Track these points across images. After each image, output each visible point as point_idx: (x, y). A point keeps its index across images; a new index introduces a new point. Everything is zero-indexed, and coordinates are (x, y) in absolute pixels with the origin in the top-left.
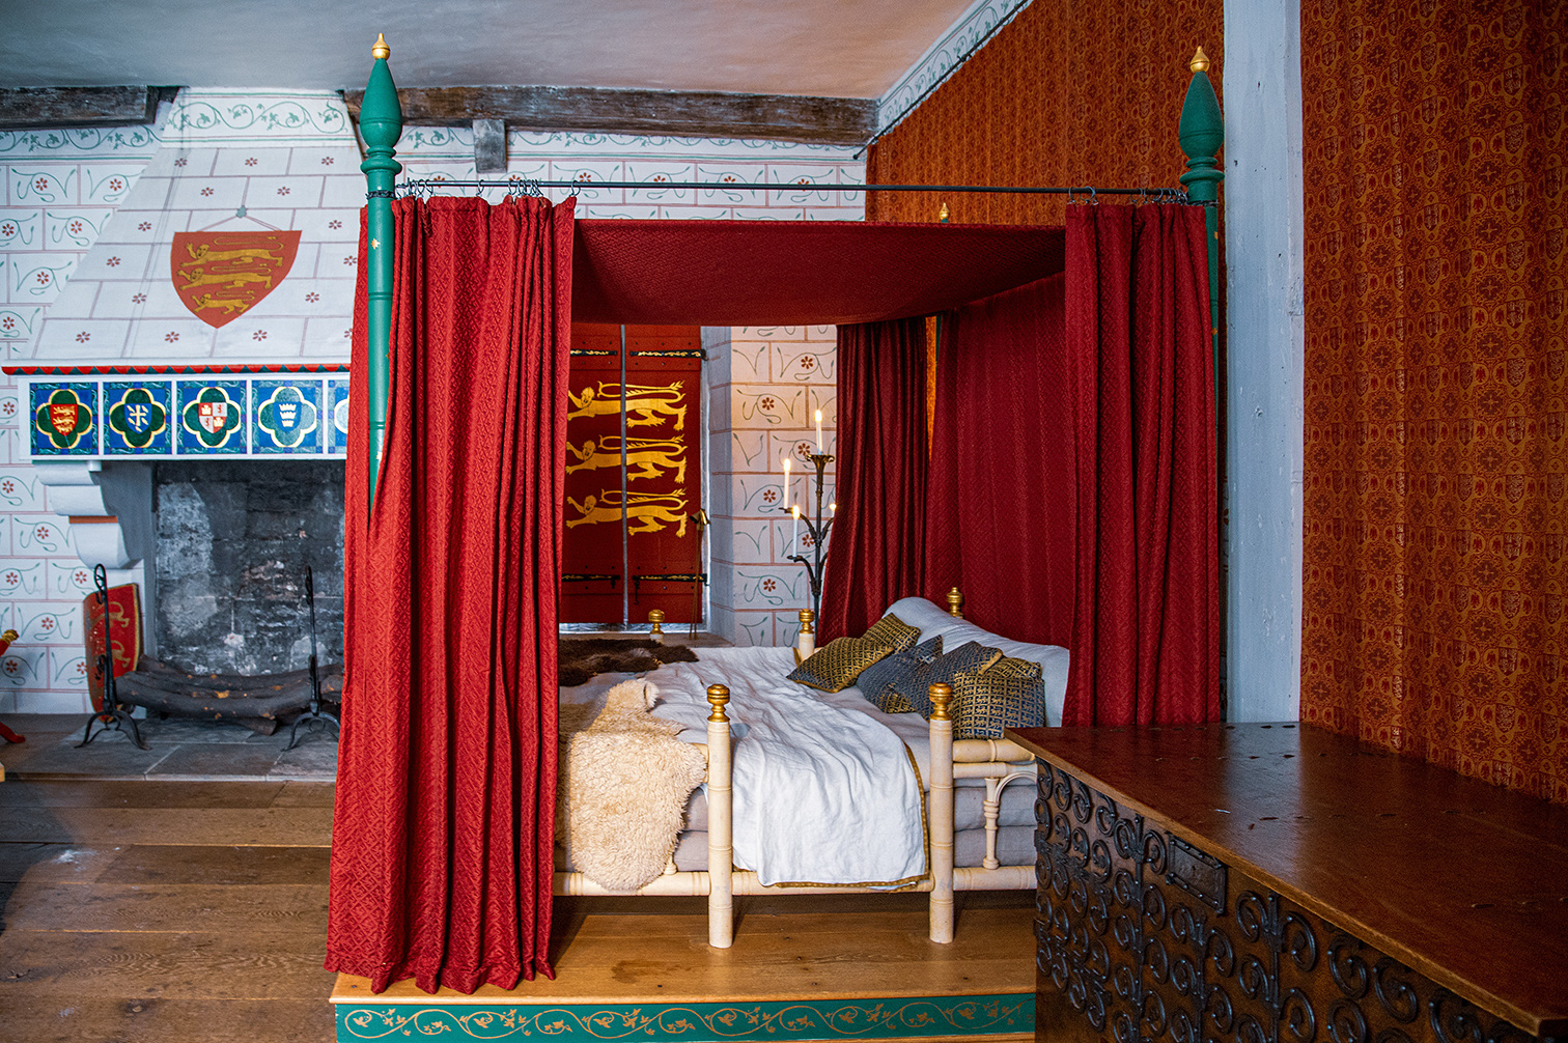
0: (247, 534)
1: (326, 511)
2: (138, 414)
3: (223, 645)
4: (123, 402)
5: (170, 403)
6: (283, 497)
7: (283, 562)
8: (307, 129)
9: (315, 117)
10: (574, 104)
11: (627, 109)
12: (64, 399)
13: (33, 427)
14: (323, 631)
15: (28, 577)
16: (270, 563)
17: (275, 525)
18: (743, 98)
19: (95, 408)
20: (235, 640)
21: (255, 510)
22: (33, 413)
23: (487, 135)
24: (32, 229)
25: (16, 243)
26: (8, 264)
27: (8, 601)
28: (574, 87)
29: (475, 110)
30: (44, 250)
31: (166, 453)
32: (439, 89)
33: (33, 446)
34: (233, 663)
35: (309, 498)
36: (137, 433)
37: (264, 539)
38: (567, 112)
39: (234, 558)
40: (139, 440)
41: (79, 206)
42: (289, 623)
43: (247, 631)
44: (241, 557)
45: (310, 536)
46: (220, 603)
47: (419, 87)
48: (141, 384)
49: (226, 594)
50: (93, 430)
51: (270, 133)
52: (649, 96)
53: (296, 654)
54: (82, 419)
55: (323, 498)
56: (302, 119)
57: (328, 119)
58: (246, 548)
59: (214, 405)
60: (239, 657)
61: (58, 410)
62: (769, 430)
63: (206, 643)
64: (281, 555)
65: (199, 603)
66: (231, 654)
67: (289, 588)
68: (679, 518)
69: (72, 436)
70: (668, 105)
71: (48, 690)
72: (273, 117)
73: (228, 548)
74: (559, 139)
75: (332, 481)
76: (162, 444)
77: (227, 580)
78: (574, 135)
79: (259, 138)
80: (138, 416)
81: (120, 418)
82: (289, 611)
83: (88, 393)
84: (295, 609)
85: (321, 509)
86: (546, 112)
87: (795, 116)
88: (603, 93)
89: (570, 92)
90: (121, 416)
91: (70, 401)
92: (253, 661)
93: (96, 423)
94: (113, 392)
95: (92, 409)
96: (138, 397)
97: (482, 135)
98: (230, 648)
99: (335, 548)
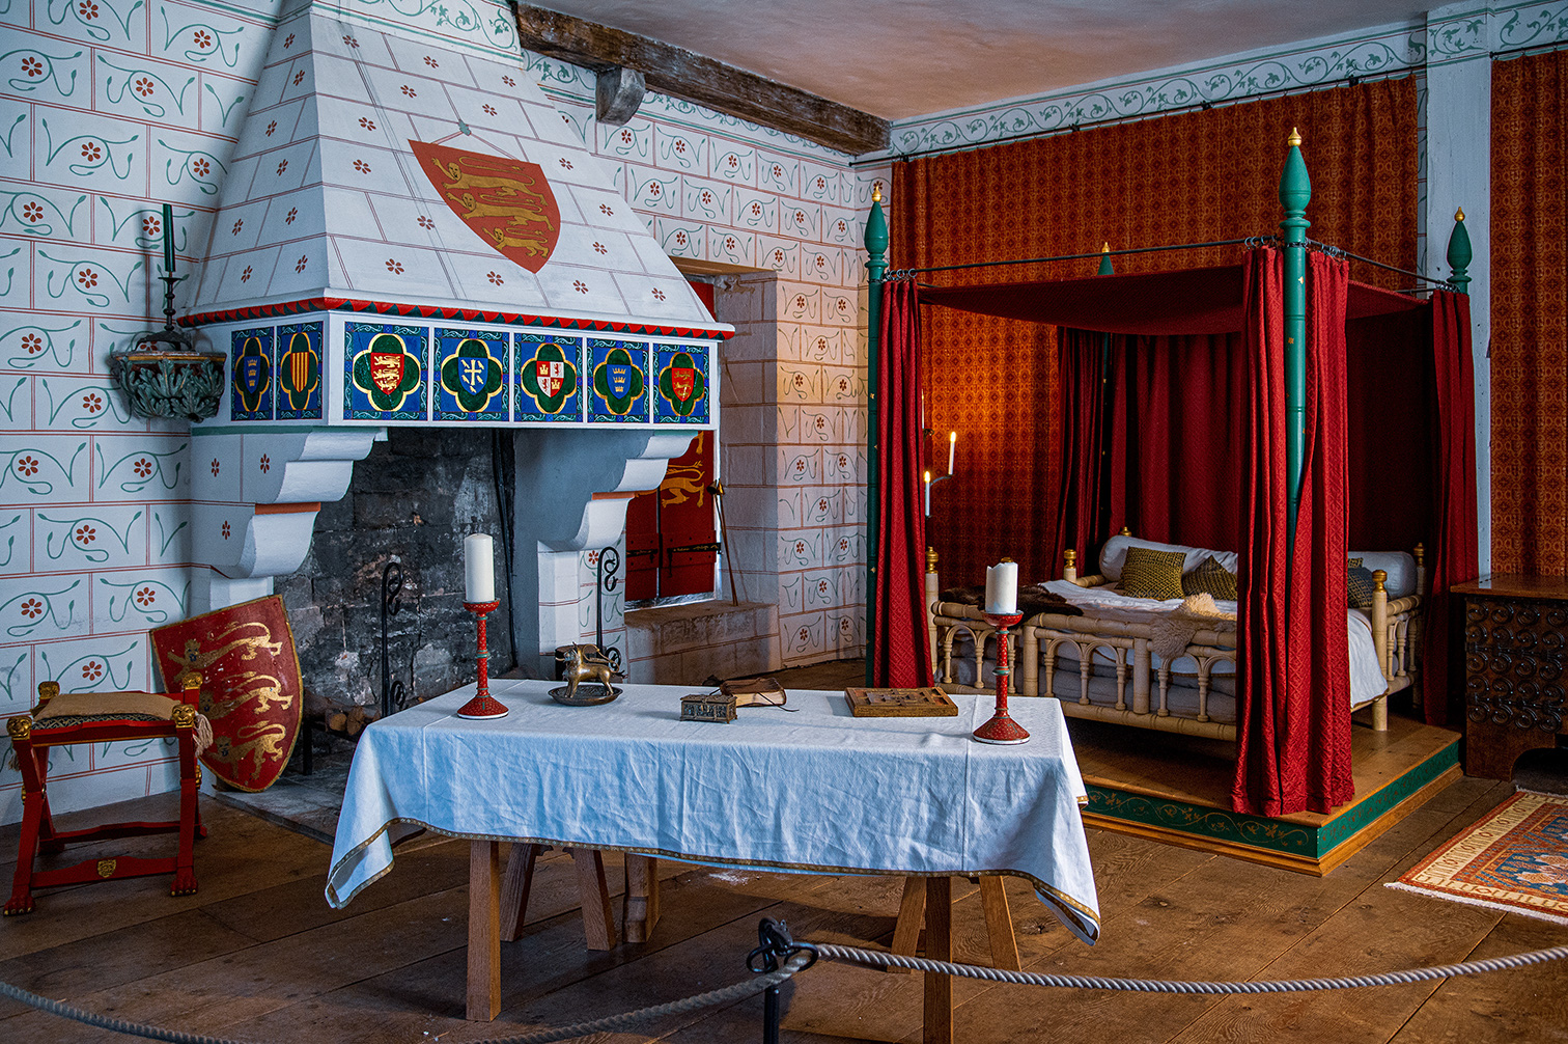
0: (355, 522)
1: (440, 490)
2: (473, 371)
3: (334, 668)
4: (456, 355)
5: (508, 359)
6: (393, 475)
7: (398, 555)
8: (477, 36)
9: (486, 23)
10: (706, 74)
11: (743, 90)
12: (387, 347)
13: (347, 382)
14: (447, 635)
15: (59, 604)
16: (382, 558)
17: (387, 509)
18: (815, 100)
19: (424, 360)
20: (348, 660)
21: (362, 492)
22: (348, 363)
23: (632, 86)
24: (74, 74)
25: (45, 91)
26: (33, 121)
27: (25, 644)
28: (706, 57)
29: (629, 59)
30: (93, 111)
31: (502, 420)
32: (602, 27)
33: (346, 407)
34: (344, 689)
35: (421, 476)
36: (471, 395)
37: (375, 528)
38: (700, 81)
39: (342, 553)
40: (473, 402)
41: (148, 56)
42: (409, 629)
43: (362, 647)
44: (350, 553)
45: (425, 522)
46: (327, 614)
47: (585, 20)
48: (476, 333)
49: (337, 601)
50: (421, 388)
51: (439, 29)
52: (757, 80)
53: (419, 667)
54: (409, 373)
55: (435, 475)
56: (472, 21)
57: (498, 30)
58: (355, 540)
59: (553, 364)
60: (352, 682)
61: (380, 361)
62: (800, 405)
63: (314, 668)
64: (396, 547)
65: (300, 617)
66: (343, 679)
67: (408, 587)
68: (698, 489)
69: (396, 394)
70: (770, 93)
71: (92, 771)
72: (443, 11)
73: (333, 542)
74: (661, 101)
75: (444, 455)
76: (498, 409)
77: (337, 584)
78: (672, 99)
79: (428, 33)
80: (473, 372)
81: (452, 374)
82: (409, 615)
83: (416, 340)
84: (415, 613)
85: (434, 489)
86: (685, 76)
87: (845, 124)
88: (727, 69)
89: (703, 61)
90: (454, 371)
91: (395, 350)
92: (367, 684)
93: (425, 379)
94: (446, 340)
95: (421, 362)
96: (473, 349)
97: (628, 86)
98: (342, 670)
99: (452, 534)
